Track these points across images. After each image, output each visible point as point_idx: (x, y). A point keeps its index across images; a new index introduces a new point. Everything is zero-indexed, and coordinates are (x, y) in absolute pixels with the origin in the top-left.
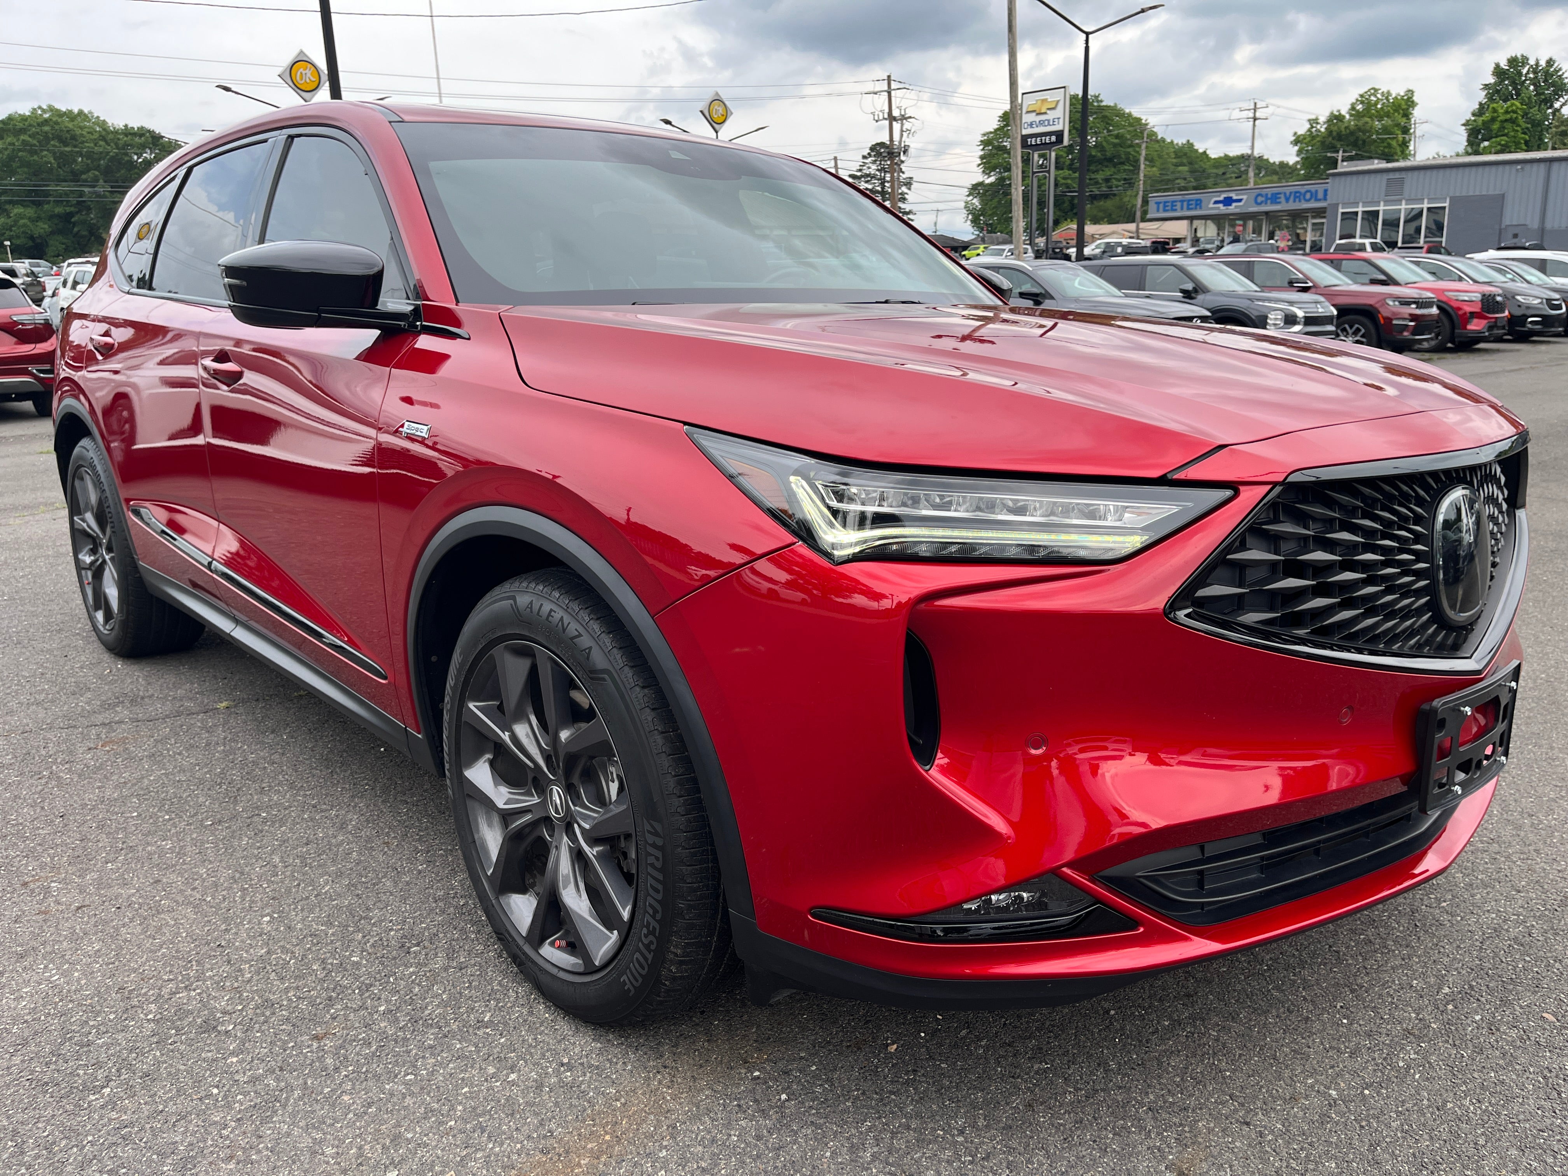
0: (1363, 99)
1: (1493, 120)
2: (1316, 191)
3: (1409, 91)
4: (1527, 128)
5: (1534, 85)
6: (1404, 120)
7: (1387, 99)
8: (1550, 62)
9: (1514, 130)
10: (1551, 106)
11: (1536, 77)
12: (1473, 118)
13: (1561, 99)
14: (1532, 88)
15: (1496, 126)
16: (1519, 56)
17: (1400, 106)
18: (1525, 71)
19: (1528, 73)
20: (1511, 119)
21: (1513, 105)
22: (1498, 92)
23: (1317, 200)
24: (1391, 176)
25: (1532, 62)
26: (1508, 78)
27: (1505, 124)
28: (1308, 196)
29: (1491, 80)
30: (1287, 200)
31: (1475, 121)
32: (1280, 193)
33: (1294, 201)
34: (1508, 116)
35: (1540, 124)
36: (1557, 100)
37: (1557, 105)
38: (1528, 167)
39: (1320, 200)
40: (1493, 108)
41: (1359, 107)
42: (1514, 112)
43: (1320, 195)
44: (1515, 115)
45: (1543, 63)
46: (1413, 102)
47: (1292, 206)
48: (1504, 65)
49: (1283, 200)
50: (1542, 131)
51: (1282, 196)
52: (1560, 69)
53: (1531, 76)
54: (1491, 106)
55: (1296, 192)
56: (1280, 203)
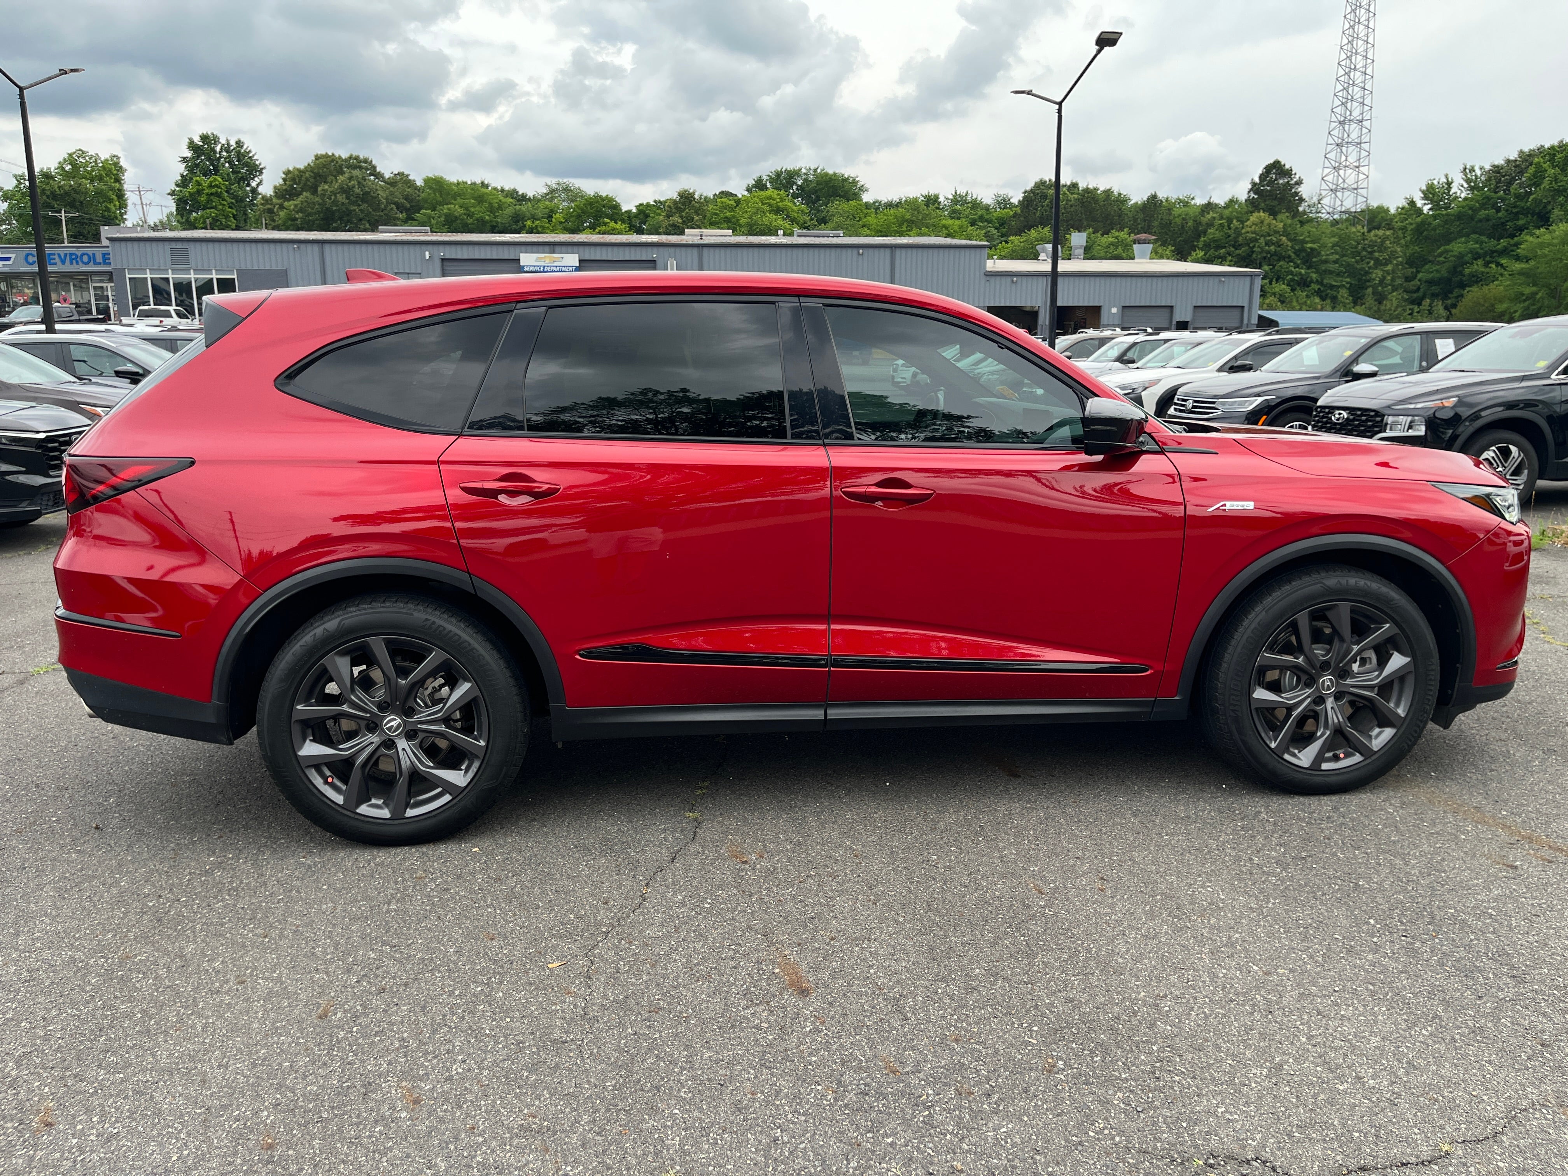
0: (71, 159)
1: (199, 192)
2: (94, 255)
3: (114, 156)
4: (232, 203)
5: (229, 163)
6: (117, 185)
7: (96, 162)
8: (239, 143)
9: (221, 204)
10: (249, 185)
11: (230, 156)
12: (178, 189)
13: (256, 179)
14: (227, 165)
15: (203, 199)
16: (209, 133)
17: (110, 170)
18: (218, 149)
19: (221, 151)
20: (216, 193)
21: (215, 180)
22: (197, 165)
23: (96, 263)
24: (174, 245)
25: (223, 141)
26: (204, 154)
27: (212, 197)
28: (85, 259)
29: (188, 154)
30: (63, 262)
31: (181, 191)
32: (54, 254)
33: (71, 263)
34: (213, 190)
35: (242, 200)
36: (253, 179)
37: (254, 184)
38: (302, 246)
39: (100, 264)
40: (197, 181)
41: (68, 168)
42: (216, 186)
43: (99, 259)
44: (219, 190)
45: (233, 143)
46: (121, 167)
47: (68, 268)
48: (197, 140)
49: (57, 260)
50: (245, 207)
51: (56, 257)
52: (250, 151)
53: (224, 154)
54: (195, 179)
55: (71, 255)
56: (55, 264)
